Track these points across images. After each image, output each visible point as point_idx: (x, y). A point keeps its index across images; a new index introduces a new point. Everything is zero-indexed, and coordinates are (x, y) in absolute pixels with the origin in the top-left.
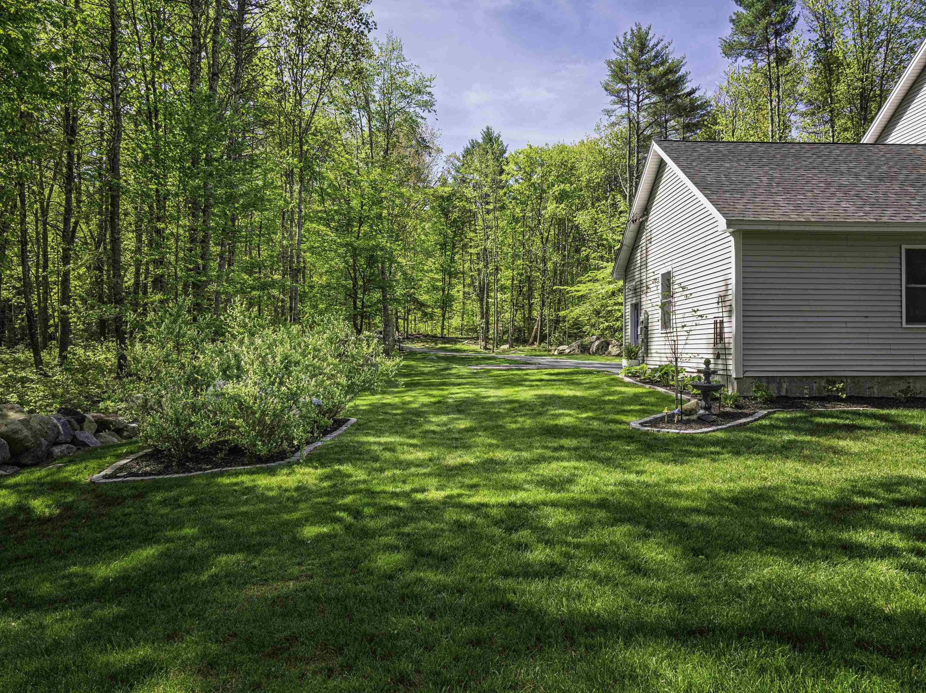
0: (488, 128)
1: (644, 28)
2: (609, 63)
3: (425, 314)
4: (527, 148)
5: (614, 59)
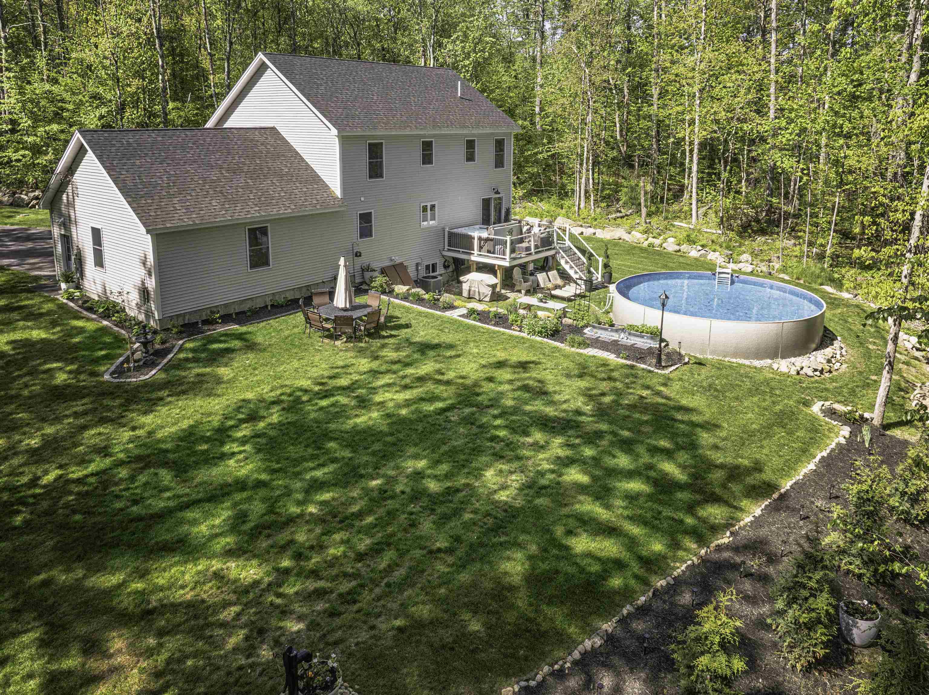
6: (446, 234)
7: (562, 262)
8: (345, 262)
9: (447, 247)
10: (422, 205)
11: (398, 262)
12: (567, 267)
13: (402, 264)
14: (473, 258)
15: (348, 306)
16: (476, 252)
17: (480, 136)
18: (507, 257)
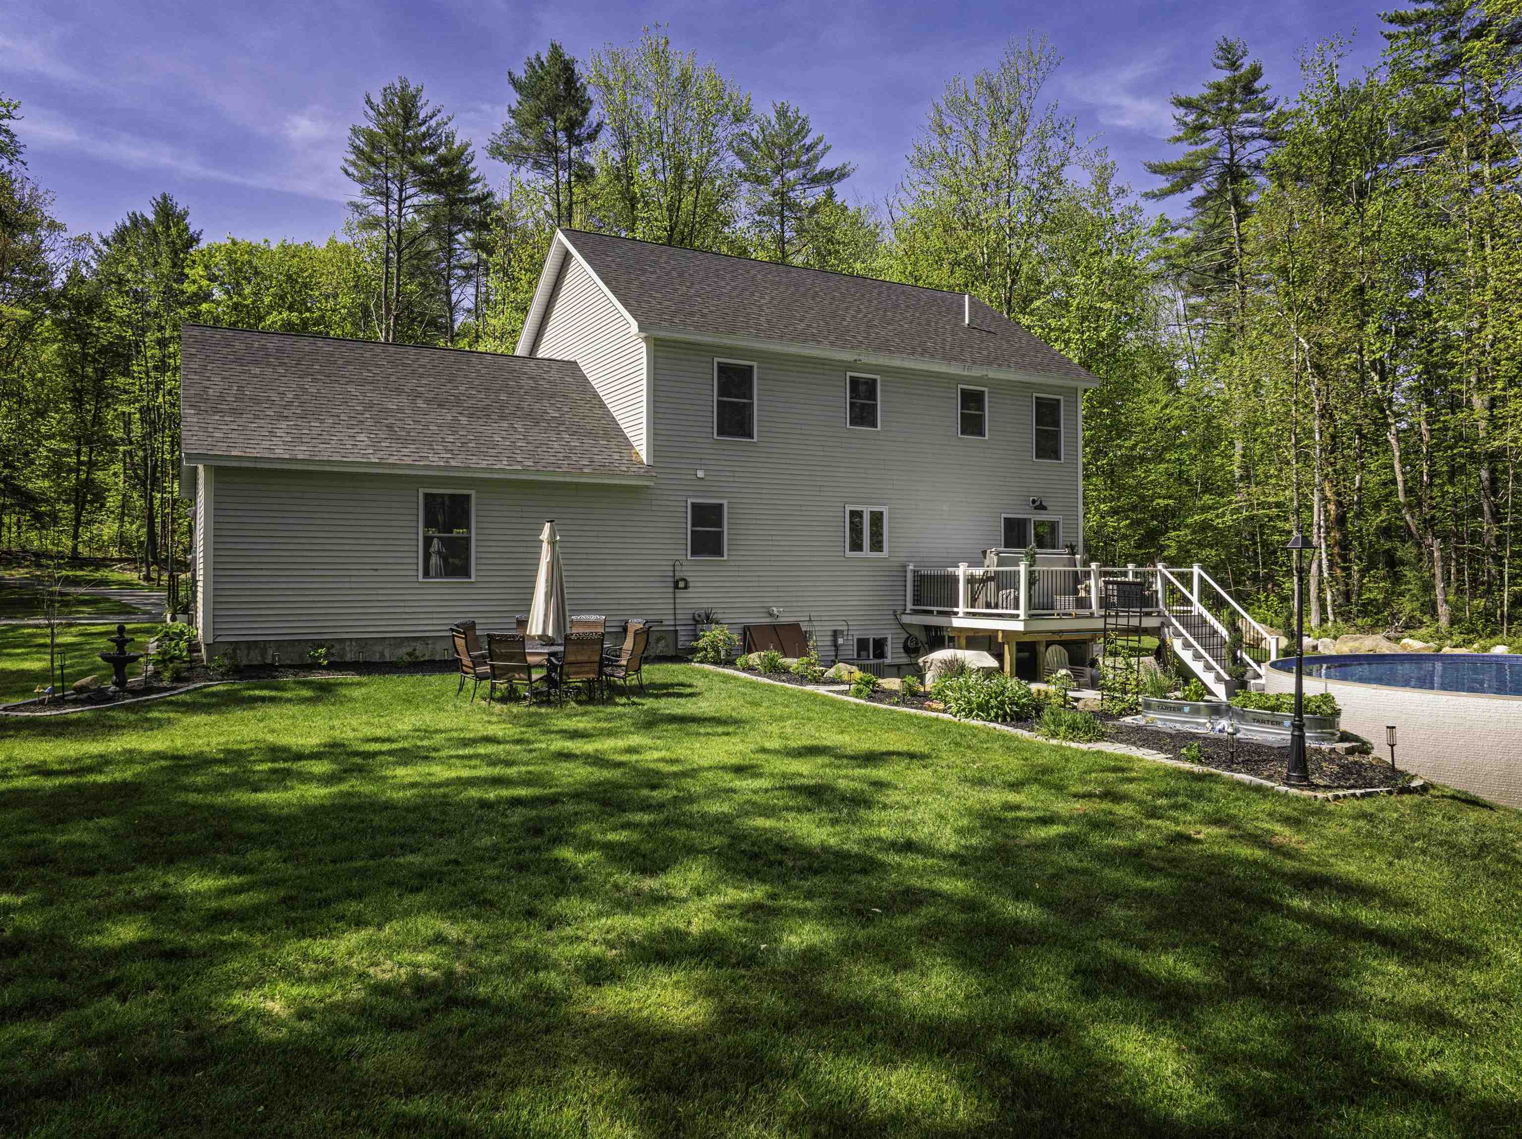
0: (164, 197)
1: (412, 90)
2: (355, 131)
3: (38, 516)
4: (229, 242)
5: (364, 126)
6: (910, 577)
7: (1177, 645)
8: (553, 534)
9: (910, 606)
10: (849, 508)
11: (784, 620)
12: (1187, 656)
13: (795, 627)
14: (957, 623)
15: (550, 633)
16: (961, 609)
17: (999, 386)
18: (1022, 612)
